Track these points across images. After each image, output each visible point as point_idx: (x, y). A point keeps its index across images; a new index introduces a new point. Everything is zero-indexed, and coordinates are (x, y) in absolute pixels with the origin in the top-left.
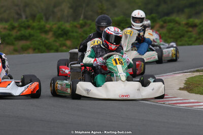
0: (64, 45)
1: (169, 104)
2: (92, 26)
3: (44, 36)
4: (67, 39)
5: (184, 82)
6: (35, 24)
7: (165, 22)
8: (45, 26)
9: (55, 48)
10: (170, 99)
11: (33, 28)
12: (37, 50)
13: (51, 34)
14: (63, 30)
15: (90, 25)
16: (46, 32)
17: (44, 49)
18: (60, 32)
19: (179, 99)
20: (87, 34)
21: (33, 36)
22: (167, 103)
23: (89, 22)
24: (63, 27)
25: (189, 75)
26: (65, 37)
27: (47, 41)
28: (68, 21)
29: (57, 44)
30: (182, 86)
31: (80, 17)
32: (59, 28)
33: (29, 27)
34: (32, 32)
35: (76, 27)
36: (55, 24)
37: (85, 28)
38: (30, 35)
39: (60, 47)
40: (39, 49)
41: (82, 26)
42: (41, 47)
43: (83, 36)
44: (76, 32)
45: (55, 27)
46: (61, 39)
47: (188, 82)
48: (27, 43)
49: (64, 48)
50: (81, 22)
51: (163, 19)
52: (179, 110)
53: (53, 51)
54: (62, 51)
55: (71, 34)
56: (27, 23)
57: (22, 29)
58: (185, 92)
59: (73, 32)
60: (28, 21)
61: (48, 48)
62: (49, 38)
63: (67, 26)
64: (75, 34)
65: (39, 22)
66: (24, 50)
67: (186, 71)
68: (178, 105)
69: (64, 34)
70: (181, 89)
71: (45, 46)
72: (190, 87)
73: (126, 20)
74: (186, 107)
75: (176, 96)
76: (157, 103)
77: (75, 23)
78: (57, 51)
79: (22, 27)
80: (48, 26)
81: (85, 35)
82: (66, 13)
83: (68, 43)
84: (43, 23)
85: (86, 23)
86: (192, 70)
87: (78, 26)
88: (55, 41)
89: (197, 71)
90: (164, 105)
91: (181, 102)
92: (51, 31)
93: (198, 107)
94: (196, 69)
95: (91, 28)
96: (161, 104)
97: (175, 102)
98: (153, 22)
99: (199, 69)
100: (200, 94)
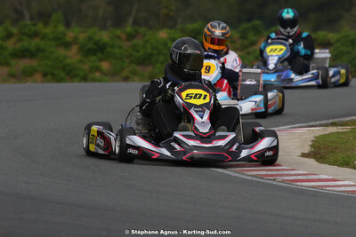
0: (98, 69)
1: (283, 181)
2: (147, 38)
3: (62, 52)
4: (101, 60)
5: (310, 143)
6: (47, 30)
8: (64, 35)
9: (82, 74)
10: (286, 172)
11: (44, 37)
12: (49, 77)
13: (75, 48)
14: (96, 43)
15: (144, 35)
16: (67, 45)
17: (63, 74)
18: (91, 45)
19: (301, 172)
20: (138, 51)
21: (43, 51)
22: (280, 178)
23: (142, 30)
24: (97, 38)
25: (319, 131)
26: (99, 55)
27: (68, 61)
28: (104, 28)
29: (86, 67)
30: (307, 150)
31: (127, 22)
32: (90, 39)
33: (36, 34)
34: (42, 44)
35: (119, 37)
36: (84, 32)
37: (136, 41)
38: (39, 50)
39: (91, 72)
40: (53, 75)
41: (131, 37)
42: (56, 72)
43: (131, 55)
44: (120, 48)
45: (82, 37)
46: (93, 58)
47: (317, 144)
48: (34, 63)
49: (97, 75)
50: (129, 29)
52: (302, 192)
53: (78, 79)
54: (94, 80)
55: (109, 49)
56: (33, 28)
57: (25, 38)
58: (312, 162)
59: (113, 47)
60: (35, 25)
61: (70, 74)
62: (72, 56)
63: (104, 36)
64: (117, 51)
65: (56, 27)
66: (27, 74)
67: (313, 123)
68: (299, 184)
69: (99, 49)
70: (304, 155)
71: (64, 70)
72: (319, 152)
74: (313, 187)
75: (295, 167)
76: (262, 178)
77: (118, 32)
78: (84, 79)
79: (24, 34)
80: (70, 34)
81: (134, 53)
82: (100, 12)
83: (105, 66)
84: (62, 28)
85: (137, 32)
86: (324, 122)
87: (123, 36)
88: (82, 62)
89: (333, 124)
90: (274, 183)
91: (304, 178)
92: (76, 44)
93: (334, 189)
94: (331, 121)
95: (146, 42)
96: (270, 182)
97: (295, 178)
98: (255, 34)
99: (336, 120)
100: (338, 166)
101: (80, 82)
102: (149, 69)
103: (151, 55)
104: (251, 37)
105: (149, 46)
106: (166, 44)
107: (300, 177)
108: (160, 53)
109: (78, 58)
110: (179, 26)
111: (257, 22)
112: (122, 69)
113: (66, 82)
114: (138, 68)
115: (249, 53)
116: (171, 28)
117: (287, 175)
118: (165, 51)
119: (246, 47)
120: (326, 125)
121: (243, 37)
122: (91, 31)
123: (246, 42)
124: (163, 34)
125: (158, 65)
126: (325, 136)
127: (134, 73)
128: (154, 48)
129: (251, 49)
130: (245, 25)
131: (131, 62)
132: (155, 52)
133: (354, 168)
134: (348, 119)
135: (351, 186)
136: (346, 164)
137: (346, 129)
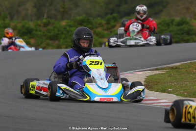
0: (28, 43)
2: (55, 25)
4: (30, 38)
5: (144, 80)
8: (9, 24)
13: (15, 32)
14: (27, 29)
15: (53, 24)
18: (24, 30)
20: (50, 33)
23: (52, 21)
24: (27, 26)
25: (149, 73)
26: (29, 35)
28: (31, 20)
31: (43, 16)
32: (24, 26)
35: (40, 26)
36: (20, 23)
37: (49, 27)
41: (46, 25)
43: (46, 35)
44: (40, 31)
45: (19, 26)
46: (26, 37)
47: (148, 80)
50: (45, 21)
55: (34, 32)
59: (36, 30)
63: (31, 25)
64: (39, 33)
65: (4, 20)
67: (146, 69)
69: (28, 32)
72: (149, 85)
73: (88, 19)
77: (39, 22)
80: (12, 24)
81: (48, 34)
82: (30, 12)
83: (32, 41)
84: (8, 21)
85: (49, 22)
86: (152, 68)
87: (42, 25)
89: (157, 69)
92: (16, 29)
94: (155, 68)
95: (54, 27)
98: (114, 21)
99: (159, 67)
100: (160, 92)
102: (57, 42)
103: (58, 34)
104: (112, 23)
105: (56, 30)
106: (65, 28)
108: (62, 33)
110: (72, 18)
111: (115, 15)
112: (42, 43)
114: (50, 42)
115: (111, 32)
116: (68, 19)
118: (65, 32)
119: (110, 29)
120: (153, 70)
121: (108, 23)
122: (24, 22)
123: (110, 26)
124: (64, 23)
125: (62, 40)
126: (152, 75)
127: (48, 45)
128: (59, 31)
129: (112, 30)
130: (109, 16)
131: (47, 39)
132: (60, 33)
133: (168, 93)
134: (165, 66)
135: (166, 102)
136: (164, 91)
137: (164, 72)
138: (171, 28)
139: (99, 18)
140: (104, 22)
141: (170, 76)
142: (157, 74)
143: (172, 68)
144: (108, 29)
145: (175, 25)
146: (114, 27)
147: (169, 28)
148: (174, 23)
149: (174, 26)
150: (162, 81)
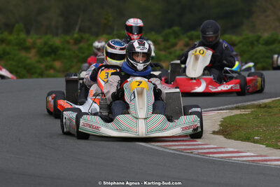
0: (52, 67)
1: (199, 154)
2: (90, 42)
3: (23, 54)
4: (54, 60)
5: (219, 123)
6: (12, 38)
7: (191, 38)
8: (25, 40)
9: (39, 71)
10: (200, 147)
11: (9, 43)
13: (33, 51)
14: (51, 47)
15: (88, 40)
16: (27, 49)
17: (24, 72)
18: (46, 49)
19: (213, 146)
21: (9, 54)
22: (196, 151)
23: (87, 36)
24: (50, 43)
25: (226, 113)
26: (53, 56)
27: (28, 61)
28: (57, 35)
29: (42, 66)
30: (217, 128)
31: (74, 30)
32: (45, 44)
33: (3, 41)
34: (7, 48)
35: (68, 42)
36: (40, 38)
37: (82, 45)
38: (5, 53)
39: (46, 70)
41: (77, 42)
42: (19, 70)
43: (78, 56)
44: (69, 50)
45: (39, 42)
46: (48, 59)
47: (225, 124)
49: (52, 72)
50: (76, 35)
51: (189, 34)
52: (213, 162)
53: (36, 75)
54: (48, 76)
55: (60, 52)
58: (221, 138)
59: (64, 49)
60: (2, 33)
61: (30, 72)
62: (31, 57)
63: (57, 41)
64: (67, 53)
65: (18, 35)
68: (211, 155)
69: (52, 52)
70: (214, 133)
71: (25, 68)
72: (227, 130)
75: (208, 142)
76: (182, 151)
77: (68, 38)
78: (41, 75)
80: (30, 40)
81: (80, 54)
82: (53, 23)
83: (57, 64)
84: (23, 36)
85: (82, 38)
86: (230, 106)
87: (72, 41)
88: (39, 62)
89: (237, 108)
90: (191, 155)
91: (215, 151)
92: (34, 48)
93: (239, 159)
94: (235, 105)
95: (89, 45)
96: (187, 154)
97: (207, 151)
98: (175, 38)
99: (240, 104)
100: (242, 140)
101: (37, 78)
104: (172, 40)
107: (212, 150)
109: (36, 59)
110: (115, 32)
111: (176, 28)
112: (71, 67)
113: (26, 78)
115: (170, 53)
116: (109, 34)
117: (202, 149)
119: (169, 48)
120: (232, 109)
121: (166, 40)
122: (46, 38)
123: (168, 44)
126: (230, 117)
129: (172, 50)
130: (167, 31)
131: (78, 61)
133: (254, 142)
134: (249, 103)
135: (251, 156)
136: (248, 139)
137: (247, 111)
138: (256, 49)
139: (153, 33)
140: (160, 38)
141: (257, 117)
142: (237, 115)
143: (259, 106)
144: (166, 49)
145: (263, 44)
146: (174, 45)
147: (253, 48)
148: (261, 41)
149: (260, 46)
150: (245, 125)
